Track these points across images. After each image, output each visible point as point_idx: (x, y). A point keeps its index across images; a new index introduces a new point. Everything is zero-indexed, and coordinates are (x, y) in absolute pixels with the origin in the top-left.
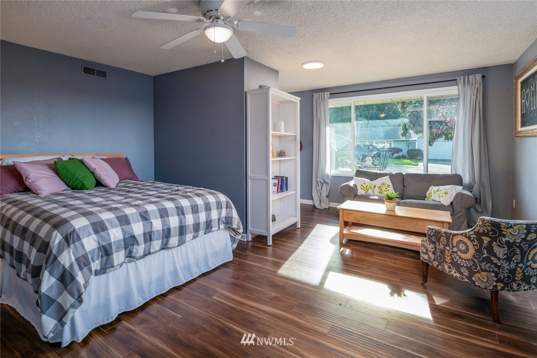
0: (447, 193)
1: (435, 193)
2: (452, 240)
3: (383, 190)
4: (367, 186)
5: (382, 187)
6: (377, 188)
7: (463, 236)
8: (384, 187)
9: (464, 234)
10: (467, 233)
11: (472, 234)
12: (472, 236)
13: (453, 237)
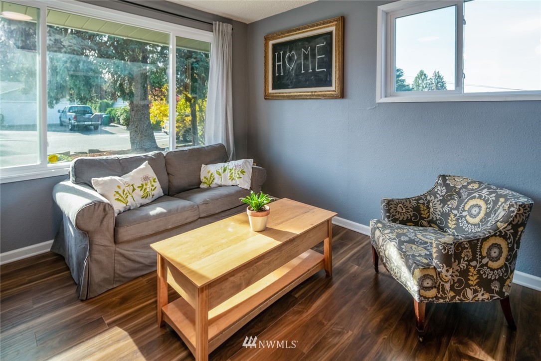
0: (244, 172)
1: (220, 175)
2: (481, 247)
3: (148, 190)
4: (124, 191)
5: (146, 185)
6: (138, 190)
7: (496, 236)
8: (149, 185)
9: (498, 233)
10: (503, 231)
11: (508, 230)
12: (508, 232)
13: (482, 243)
